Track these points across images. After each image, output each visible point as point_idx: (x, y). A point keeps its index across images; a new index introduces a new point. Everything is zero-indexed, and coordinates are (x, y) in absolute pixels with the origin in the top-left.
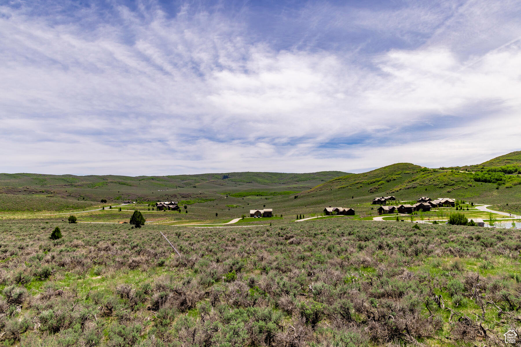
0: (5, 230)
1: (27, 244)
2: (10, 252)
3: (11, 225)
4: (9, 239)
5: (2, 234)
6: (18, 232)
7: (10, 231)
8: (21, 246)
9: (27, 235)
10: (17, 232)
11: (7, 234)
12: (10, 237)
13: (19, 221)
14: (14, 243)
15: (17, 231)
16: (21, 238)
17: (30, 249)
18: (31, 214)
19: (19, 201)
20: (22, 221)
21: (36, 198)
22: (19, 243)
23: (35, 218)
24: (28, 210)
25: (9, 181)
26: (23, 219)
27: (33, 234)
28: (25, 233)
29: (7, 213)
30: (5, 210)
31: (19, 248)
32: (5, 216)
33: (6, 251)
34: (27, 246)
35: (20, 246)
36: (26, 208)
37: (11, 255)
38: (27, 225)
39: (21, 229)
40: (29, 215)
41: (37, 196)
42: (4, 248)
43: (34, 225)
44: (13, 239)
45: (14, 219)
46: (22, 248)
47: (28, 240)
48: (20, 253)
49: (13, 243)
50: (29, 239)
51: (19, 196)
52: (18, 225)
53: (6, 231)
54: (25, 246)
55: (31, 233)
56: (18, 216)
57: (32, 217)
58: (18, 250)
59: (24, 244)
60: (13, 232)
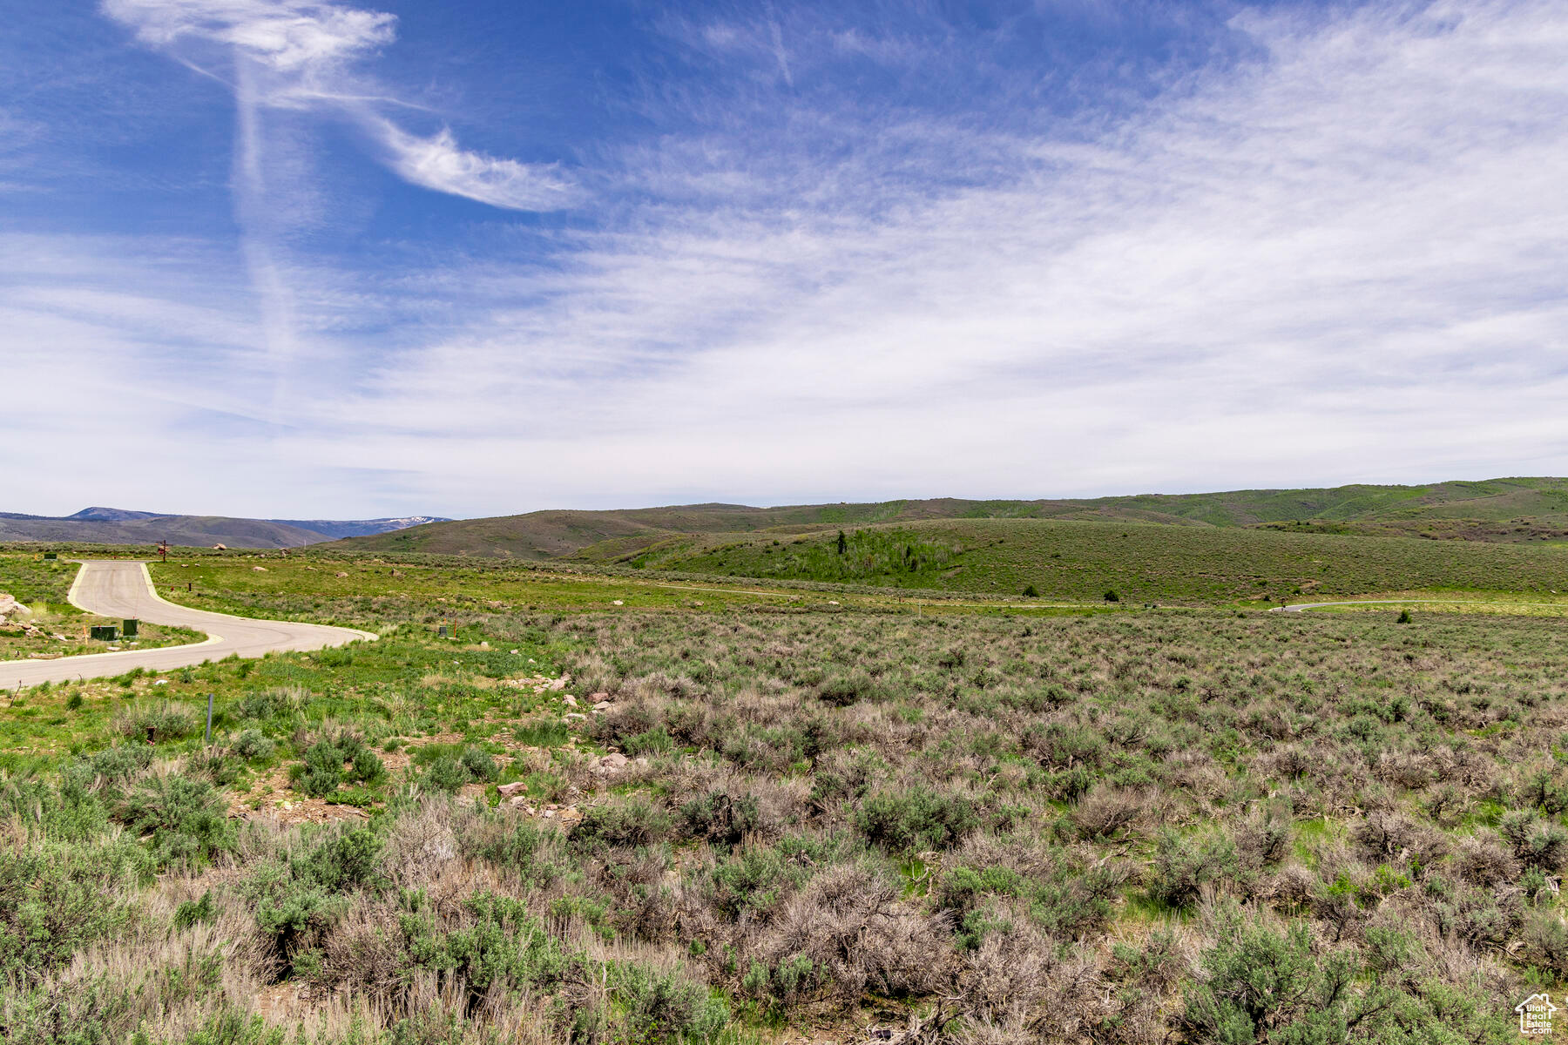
0: (1472, 644)
1: (1545, 692)
2: (1495, 708)
3: (1486, 630)
4: (1487, 671)
5: (1465, 654)
6: (1510, 655)
7: (1486, 650)
8: (1525, 696)
9: (1536, 666)
10: (1504, 654)
11: (1479, 655)
12: (1489, 665)
13: (1508, 621)
14: (1504, 686)
15: (1505, 650)
16: (1520, 671)
17: (1554, 710)
18: (1543, 602)
19: (1502, 560)
20: (1516, 623)
21: (1556, 552)
22: (1518, 687)
23: (1554, 614)
24: (1532, 588)
25: (1470, 503)
26: (1519, 617)
27: (1554, 665)
28: (1530, 659)
29: (1471, 595)
30: (1463, 586)
31: (1522, 702)
32: (1466, 604)
33: (1483, 706)
34: (1545, 698)
35: (1521, 695)
36: (1525, 582)
37: (1500, 719)
38: (1533, 634)
39: (1515, 645)
40: (1537, 604)
41: (1558, 546)
42: (1476, 696)
43: (1554, 637)
44: (1499, 674)
45: (1491, 614)
46: (1530, 704)
47: (1545, 681)
48: (1525, 718)
49: (1500, 685)
50: (1547, 676)
51: (1502, 545)
52: (1506, 633)
53: (1474, 647)
54: (1538, 698)
55: (1550, 659)
56: (1503, 606)
57: (1545, 612)
58: (1518, 706)
59: (1535, 693)
60: (1494, 651)
